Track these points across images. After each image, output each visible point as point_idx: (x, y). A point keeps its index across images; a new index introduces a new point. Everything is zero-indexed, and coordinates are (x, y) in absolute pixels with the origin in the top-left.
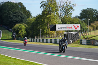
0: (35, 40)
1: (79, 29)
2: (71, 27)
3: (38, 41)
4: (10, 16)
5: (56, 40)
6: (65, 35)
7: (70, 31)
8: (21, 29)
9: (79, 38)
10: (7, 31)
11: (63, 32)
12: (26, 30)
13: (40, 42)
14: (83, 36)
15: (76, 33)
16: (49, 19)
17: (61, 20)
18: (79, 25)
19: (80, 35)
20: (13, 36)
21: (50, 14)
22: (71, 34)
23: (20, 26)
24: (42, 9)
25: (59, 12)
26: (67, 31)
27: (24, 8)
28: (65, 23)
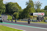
0: (23, 20)
1: (44, 15)
2: (40, 14)
3: (25, 20)
4: (11, 9)
5: (33, 20)
6: (37, 17)
7: (39, 16)
8: (16, 15)
9: (44, 19)
10: (10, 16)
11: (36, 16)
12: (19, 15)
13: (25, 21)
14: (46, 18)
15: (42, 17)
16: (30, 10)
17: (35, 10)
18: (44, 13)
19: (44, 17)
20: (13, 18)
21: (30, 8)
22: (40, 17)
23: (16, 13)
24: (27, 6)
25: (35, 7)
26: (38, 16)
27: (18, 5)
28: (37, 12)
